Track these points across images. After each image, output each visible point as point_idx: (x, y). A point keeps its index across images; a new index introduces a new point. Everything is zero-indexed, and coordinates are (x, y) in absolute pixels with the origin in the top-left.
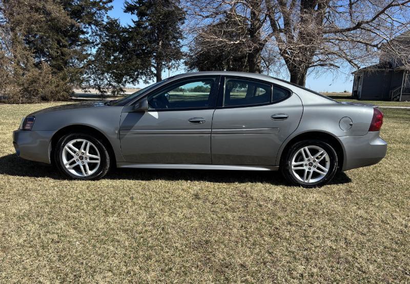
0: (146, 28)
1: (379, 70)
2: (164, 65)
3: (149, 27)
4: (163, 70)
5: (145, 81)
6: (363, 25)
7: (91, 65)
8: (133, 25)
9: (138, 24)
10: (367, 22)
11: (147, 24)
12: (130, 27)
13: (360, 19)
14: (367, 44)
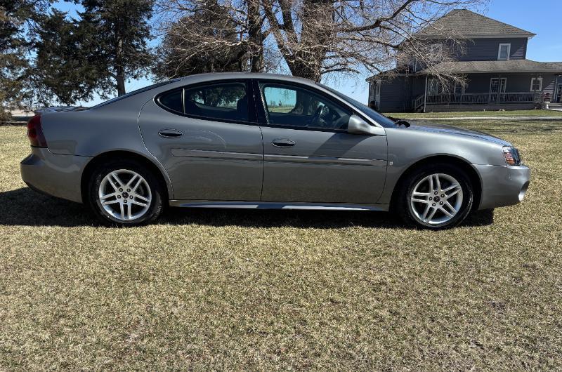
0: (97, 22)
1: (401, 75)
2: (127, 73)
3: (103, 22)
4: (127, 80)
5: (103, 96)
6: (382, 23)
7: (33, 75)
8: (79, 19)
9: (86, 17)
10: (387, 20)
11: (100, 16)
12: (75, 20)
13: (379, 16)
14: (386, 45)
